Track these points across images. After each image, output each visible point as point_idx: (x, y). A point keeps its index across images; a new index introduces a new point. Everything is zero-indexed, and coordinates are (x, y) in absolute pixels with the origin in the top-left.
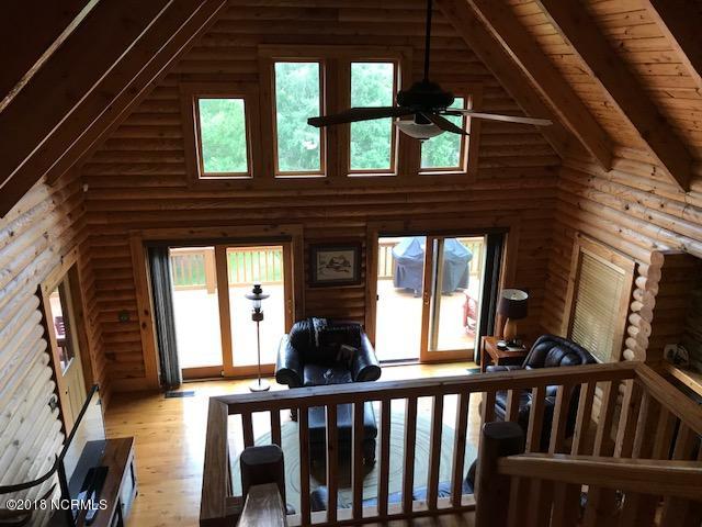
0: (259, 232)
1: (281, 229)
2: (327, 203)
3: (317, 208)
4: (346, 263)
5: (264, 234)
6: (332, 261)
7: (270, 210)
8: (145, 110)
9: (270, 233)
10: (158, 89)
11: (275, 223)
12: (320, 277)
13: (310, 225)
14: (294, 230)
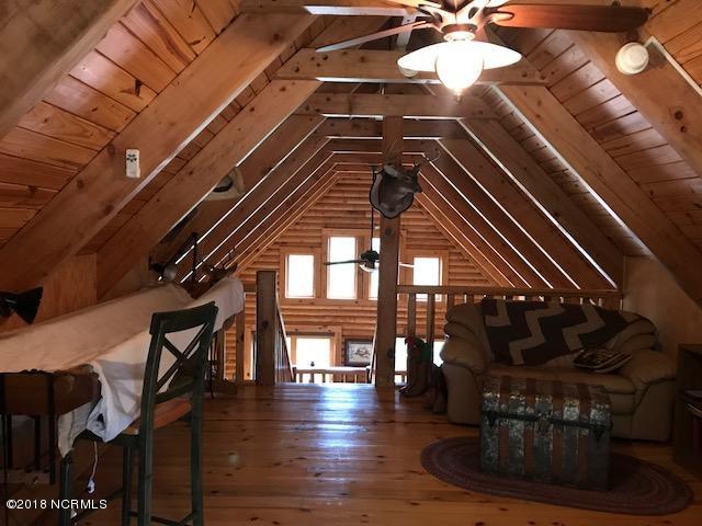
0: (315, 329)
1: (329, 328)
2: (355, 314)
3: (350, 317)
4: (367, 352)
5: (318, 331)
6: (358, 351)
7: (324, 317)
8: (261, 260)
9: (322, 331)
10: (269, 249)
11: (325, 325)
12: (351, 360)
13: (346, 327)
14: (337, 330)
